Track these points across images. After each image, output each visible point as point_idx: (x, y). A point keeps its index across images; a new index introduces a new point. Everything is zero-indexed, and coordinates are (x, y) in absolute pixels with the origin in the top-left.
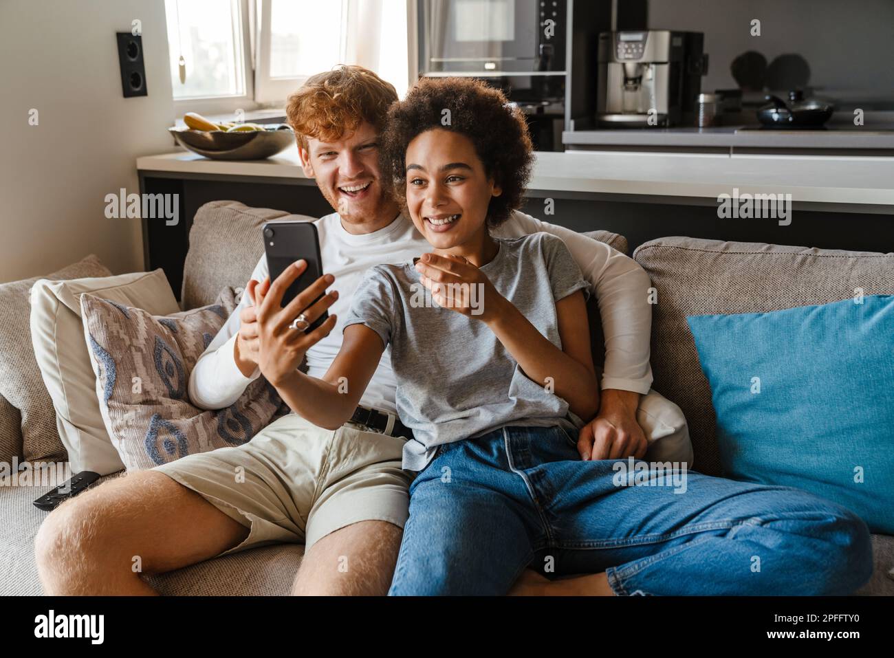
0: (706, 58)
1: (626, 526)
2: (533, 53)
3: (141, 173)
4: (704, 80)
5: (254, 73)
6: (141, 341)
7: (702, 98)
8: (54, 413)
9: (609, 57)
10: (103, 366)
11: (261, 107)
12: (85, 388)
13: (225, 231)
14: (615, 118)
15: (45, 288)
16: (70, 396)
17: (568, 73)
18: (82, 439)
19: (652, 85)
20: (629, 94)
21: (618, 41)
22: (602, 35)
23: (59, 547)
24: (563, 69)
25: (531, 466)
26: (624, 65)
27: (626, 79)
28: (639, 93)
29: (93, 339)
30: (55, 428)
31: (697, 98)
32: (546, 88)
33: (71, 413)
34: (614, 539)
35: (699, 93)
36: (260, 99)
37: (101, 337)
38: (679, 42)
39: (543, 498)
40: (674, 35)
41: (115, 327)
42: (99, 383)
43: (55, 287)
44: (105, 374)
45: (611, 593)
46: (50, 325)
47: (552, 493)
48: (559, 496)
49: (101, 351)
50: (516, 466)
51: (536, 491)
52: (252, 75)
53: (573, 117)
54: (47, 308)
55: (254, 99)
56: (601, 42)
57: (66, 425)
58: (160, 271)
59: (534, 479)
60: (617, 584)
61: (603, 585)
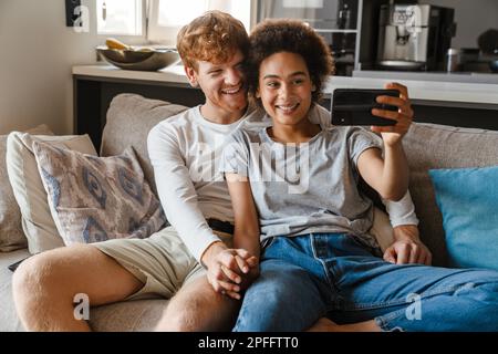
0: (455, 26)
1: (385, 294)
2: (334, 17)
3: (75, 76)
4: (453, 40)
5: (147, 21)
6: (74, 169)
7: (450, 52)
8: (21, 215)
9: (387, 22)
10: (51, 186)
11: (151, 43)
12: (40, 199)
13: (130, 111)
14: (389, 63)
15: (16, 136)
16: (31, 204)
17: (358, 31)
18: (39, 232)
19: (416, 41)
20: (399, 48)
21: (394, 11)
22: (383, 6)
23: (26, 280)
24: (355, 28)
25: (327, 257)
26: (397, 27)
27: (398, 37)
28: (406, 48)
29: (43, 170)
30: (21, 227)
31: (446, 51)
32: (344, 41)
33: (32, 216)
34: (377, 303)
35: (449, 48)
36: (151, 37)
37: (49, 168)
38: (436, 13)
39: (334, 277)
40: (433, 8)
41: (56, 161)
42: (49, 198)
43: (22, 136)
44: (52, 191)
45: (379, 330)
46: (19, 160)
47: (340, 274)
48: (344, 277)
49: (49, 177)
50: (318, 256)
51: (330, 272)
52: (146, 22)
53: (360, 61)
54: (17, 149)
55: (146, 37)
56: (382, 11)
57: (28, 223)
58: (87, 135)
59: (329, 265)
60: (382, 324)
61: (373, 326)
